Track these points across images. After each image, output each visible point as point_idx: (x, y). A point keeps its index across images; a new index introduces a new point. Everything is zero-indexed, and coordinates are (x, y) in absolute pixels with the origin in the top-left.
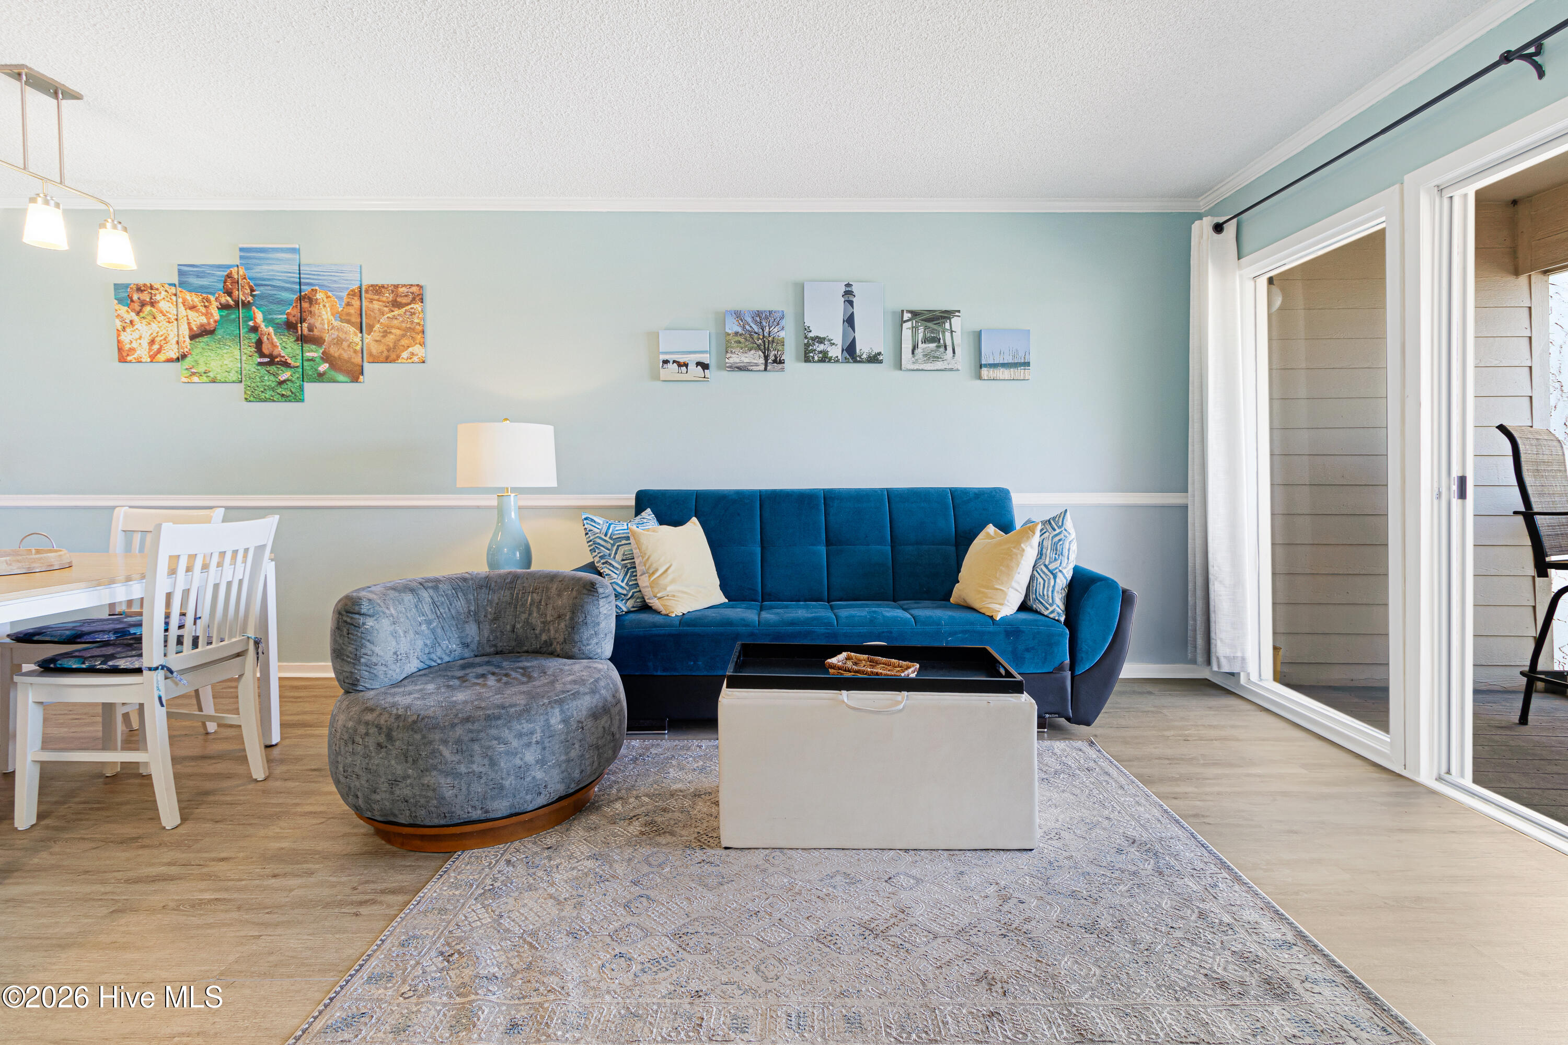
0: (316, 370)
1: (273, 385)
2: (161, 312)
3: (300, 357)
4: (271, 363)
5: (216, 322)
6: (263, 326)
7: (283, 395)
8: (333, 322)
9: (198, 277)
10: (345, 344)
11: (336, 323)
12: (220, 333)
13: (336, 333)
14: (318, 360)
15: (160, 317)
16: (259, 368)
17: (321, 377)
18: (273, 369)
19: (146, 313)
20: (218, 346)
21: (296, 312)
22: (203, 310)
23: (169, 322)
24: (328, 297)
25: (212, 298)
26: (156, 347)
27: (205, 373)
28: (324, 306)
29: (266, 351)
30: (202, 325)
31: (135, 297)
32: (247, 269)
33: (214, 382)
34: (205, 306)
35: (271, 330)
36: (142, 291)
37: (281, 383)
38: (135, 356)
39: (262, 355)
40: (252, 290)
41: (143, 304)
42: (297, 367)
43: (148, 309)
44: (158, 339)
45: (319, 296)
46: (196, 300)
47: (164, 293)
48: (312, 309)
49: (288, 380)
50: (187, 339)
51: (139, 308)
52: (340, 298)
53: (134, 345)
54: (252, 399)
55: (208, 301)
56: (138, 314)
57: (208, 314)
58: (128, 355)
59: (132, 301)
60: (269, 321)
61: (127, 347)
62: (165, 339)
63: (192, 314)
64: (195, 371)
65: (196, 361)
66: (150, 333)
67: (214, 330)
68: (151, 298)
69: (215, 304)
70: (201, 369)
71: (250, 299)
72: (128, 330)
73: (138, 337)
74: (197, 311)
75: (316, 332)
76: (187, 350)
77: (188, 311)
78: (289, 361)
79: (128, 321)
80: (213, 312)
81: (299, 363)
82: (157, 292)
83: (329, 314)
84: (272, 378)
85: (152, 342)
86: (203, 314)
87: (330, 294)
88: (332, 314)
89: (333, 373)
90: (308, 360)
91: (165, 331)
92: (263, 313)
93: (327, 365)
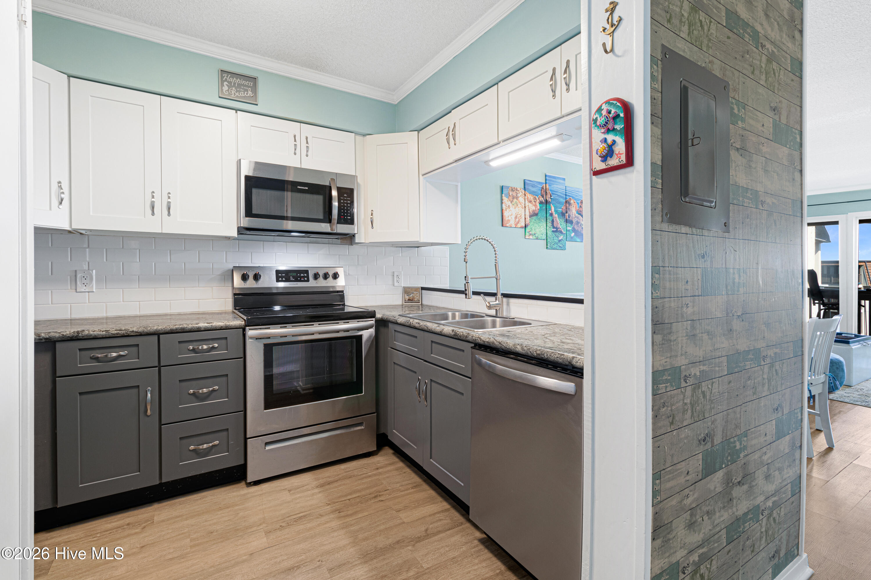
0: (570, 235)
1: (557, 241)
2: (520, 203)
3: (565, 229)
4: (556, 231)
5: (538, 209)
6: (554, 213)
7: (560, 247)
8: (576, 214)
9: (532, 187)
10: (579, 224)
11: (577, 215)
12: (539, 214)
13: (577, 219)
14: (571, 231)
15: (519, 205)
16: (553, 233)
17: (572, 240)
18: (557, 234)
19: (514, 202)
20: (539, 221)
21: (565, 208)
22: (534, 203)
23: (522, 208)
24: (574, 203)
25: (537, 198)
26: (517, 220)
27: (534, 234)
28: (573, 206)
29: (555, 226)
30: (534, 211)
31: (511, 194)
32: (549, 186)
33: (537, 239)
34: (535, 202)
35: (557, 215)
36: (514, 191)
37: (560, 241)
38: (510, 224)
39: (554, 227)
40: (551, 196)
41: (513, 198)
42: (565, 234)
43: (515, 200)
44: (518, 216)
45: (572, 202)
46: (532, 198)
47: (521, 193)
48: (570, 207)
49: (562, 240)
50: (529, 217)
51: (512, 199)
52: (578, 203)
53: (510, 218)
54: (550, 248)
55: (536, 199)
56: (511, 202)
57: (535, 205)
58: (507, 223)
59: (510, 196)
60: (556, 211)
61: (507, 219)
62: (521, 216)
63: (530, 205)
64: (531, 233)
65: (531, 228)
66: (515, 212)
67: (538, 214)
68: (516, 195)
69: (538, 201)
70: (533, 232)
71: (550, 200)
72: (508, 210)
73: (511, 214)
74: (532, 203)
75: (571, 218)
76: (528, 222)
77: (529, 203)
78: (562, 231)
79: (508, 206)
80: (537, 204)
81: (565, 232)
82: (519, 192)
83: (575, 210)
84: (557, 238)
85: (516, 217)
86: (534, 205)
87: (575, 201)
88: (576, 211)
89: (575, 237)
90: (568, 231)
91: (520, 212)
92: (554, 207)
93: (574, 233)
